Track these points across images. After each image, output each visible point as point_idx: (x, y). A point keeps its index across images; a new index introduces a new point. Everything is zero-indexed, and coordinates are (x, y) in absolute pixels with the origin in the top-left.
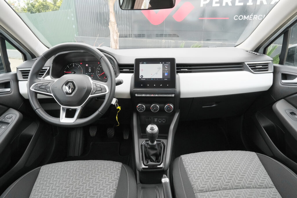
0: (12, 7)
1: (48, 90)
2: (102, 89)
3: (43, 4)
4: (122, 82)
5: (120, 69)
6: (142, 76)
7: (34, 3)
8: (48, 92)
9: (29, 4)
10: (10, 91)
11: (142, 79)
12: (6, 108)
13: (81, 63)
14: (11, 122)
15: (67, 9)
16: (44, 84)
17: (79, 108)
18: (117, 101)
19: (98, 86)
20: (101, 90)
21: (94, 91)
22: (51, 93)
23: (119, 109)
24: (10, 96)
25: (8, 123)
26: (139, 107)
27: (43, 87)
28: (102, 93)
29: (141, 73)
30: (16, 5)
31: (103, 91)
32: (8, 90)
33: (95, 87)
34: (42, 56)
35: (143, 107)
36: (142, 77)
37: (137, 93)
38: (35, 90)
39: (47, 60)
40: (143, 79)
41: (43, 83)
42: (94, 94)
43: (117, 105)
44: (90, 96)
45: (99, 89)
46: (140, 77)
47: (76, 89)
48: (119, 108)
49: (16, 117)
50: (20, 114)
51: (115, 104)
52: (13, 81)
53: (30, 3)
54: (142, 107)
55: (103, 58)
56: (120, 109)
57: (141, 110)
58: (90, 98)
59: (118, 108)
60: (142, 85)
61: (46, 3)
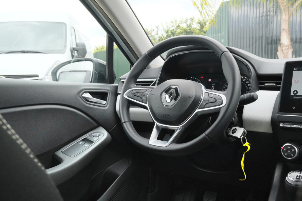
0: (149, 36)
1: (144, 98)
2: (216, 100)
3: (186, 30)
4: (255, 97)
5: (260, 84)
6: (295, 92)
7: (175, 30)
8: (143, 102)
9: (169, 32)
10: (105, 104)
11: (294, 97)
12: (95, 124)
13: (202, 77)
14: (96, 141)
15: (216, 34)
16: (140, 91)
17: (178, 129)
18: (245, 133)
19: (212, 96)
20: (215, 102)
21: (205, 104)
22: (147, 104)
23: (246, 147)
24: (104, 110)
25: (91, 142)
26: (285, 150)
27: (139, 94)
28: (215, 106)
29: (294, 87)
30: (153, 33)
31: (218, 103)
32: (104, 102)
33: (207, 97)
34: (145, 54)
35: (293, 150)
36: (295, 94)
37: (284, 122)
38: (128, 97)
39: (152, 60)
40: (297, 98)
41: (140, 89)
42: (203, 108)
43: (244, 140)
44: (197, 110)
45: (212, 100)
46: (292, 94)
47: (179, 97)
48: (247, 144)
49: (103, 137)
50: (108, 135)
51: (241, 136)
52: (112, 93)
53: (170, 30)
54: (291, 149)
55: (224, 54)
56: (249, 148)
57: (289, 156)
58: (196, 113)
59: (244, 145)
60: (294, 108)
61: (190, 29)
